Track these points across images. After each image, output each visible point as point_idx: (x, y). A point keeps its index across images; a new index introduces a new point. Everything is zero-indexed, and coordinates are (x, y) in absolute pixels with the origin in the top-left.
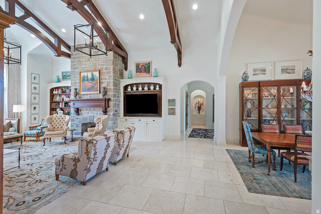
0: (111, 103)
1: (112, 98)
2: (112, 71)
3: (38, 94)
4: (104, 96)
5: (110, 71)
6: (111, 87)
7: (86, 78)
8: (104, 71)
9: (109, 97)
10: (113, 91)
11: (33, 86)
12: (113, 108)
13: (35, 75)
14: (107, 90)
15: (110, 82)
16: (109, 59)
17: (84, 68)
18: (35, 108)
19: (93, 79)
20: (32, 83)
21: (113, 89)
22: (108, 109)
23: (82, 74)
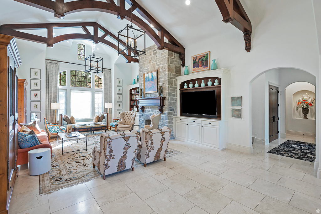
0: (166, 102)
1: (167, 97)
2: (167, 69)
3: (121, 94)
4: (160, 94)
5: (165, 70)
6: (166, 85)
7: (148, 79)
8: (161, 70)
9: (164, 95)
10: (167, 89)
11: (118, 88)
12: (167, 107)
13: (119, 80)
14: (163, 89)
15: (165, 81)
16: (164, 58)
17: (147, 69)
18: (119, 105)
19: (152, 79)
20: (118, 86)
21: (167, 87)
22: (164, 108)
23: (146, 75)
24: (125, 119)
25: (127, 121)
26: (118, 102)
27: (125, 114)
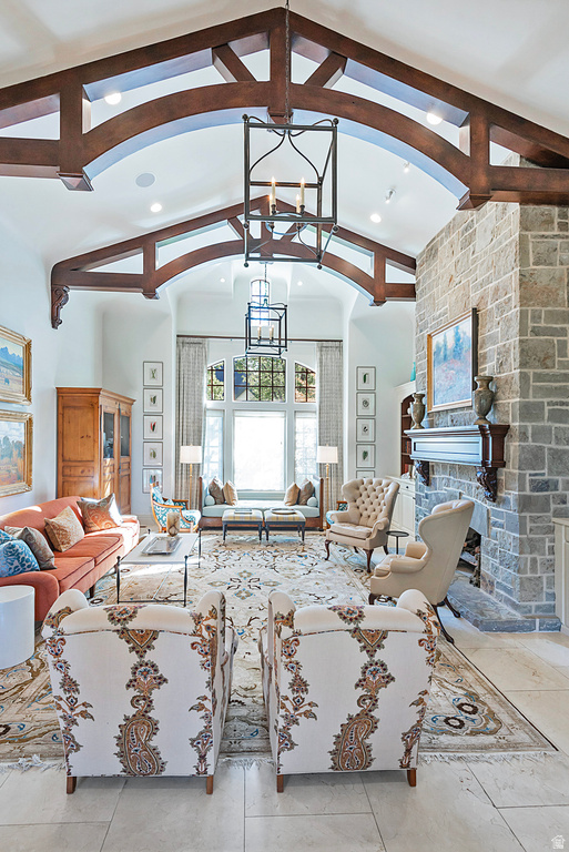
0: (513, 447)
1: (515, 424)
2: (514, 295)
3: (373, 418)
4: (483, 413)
5: (510, 299)
6: (513, 371)
7: (442, 353)
8: (489, 307)
9: (504, 418)
10: (516, 387)
11: (362, 397)
12: (517, 471)
13: (366, 371)
14: (497, 388)
15: (508, 351)
16: (504, 244)
17: (440, 316)
18: (365, 454)
19: (457, 352)
20: (360, 392)
21: (517, 378)
22: (503, 474)
23: (437, 340)
24: (362, 506)
25: (365, 513)
26: (359, 443)
27: (361, 487)
